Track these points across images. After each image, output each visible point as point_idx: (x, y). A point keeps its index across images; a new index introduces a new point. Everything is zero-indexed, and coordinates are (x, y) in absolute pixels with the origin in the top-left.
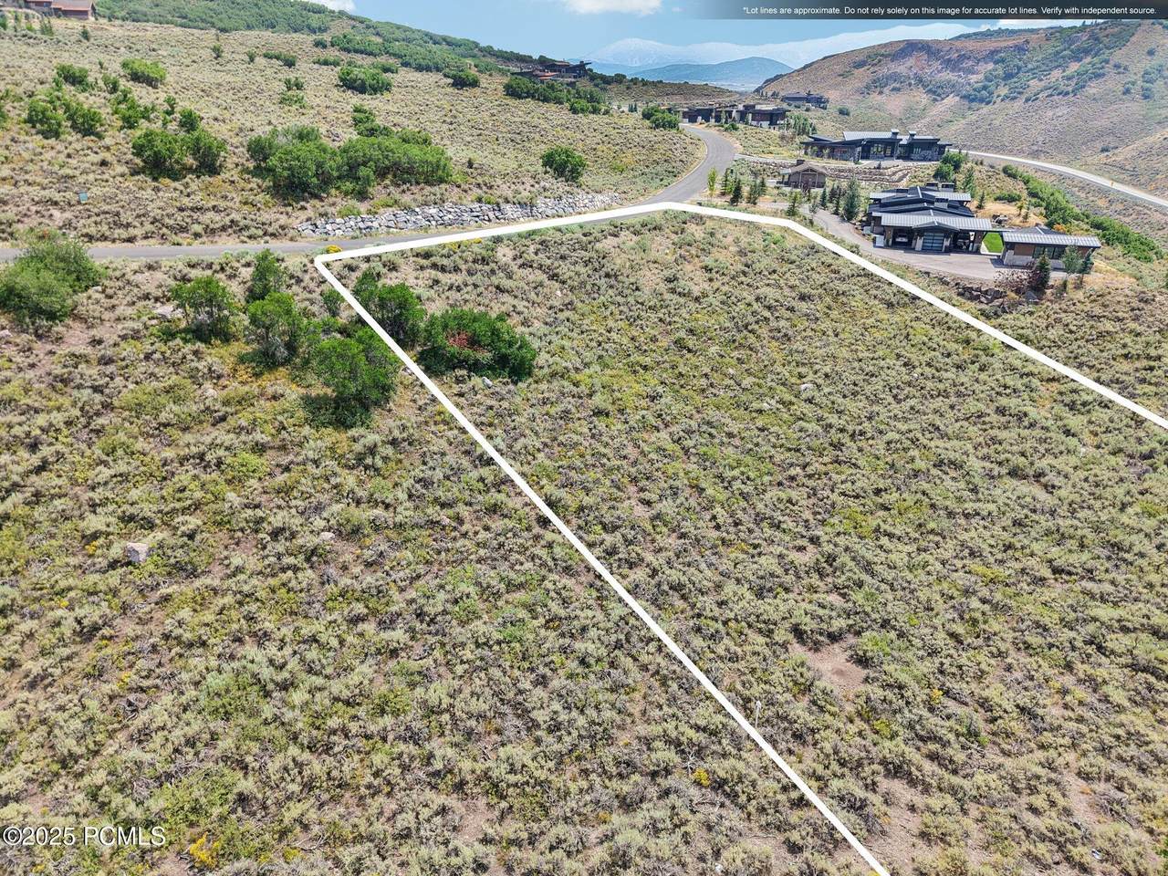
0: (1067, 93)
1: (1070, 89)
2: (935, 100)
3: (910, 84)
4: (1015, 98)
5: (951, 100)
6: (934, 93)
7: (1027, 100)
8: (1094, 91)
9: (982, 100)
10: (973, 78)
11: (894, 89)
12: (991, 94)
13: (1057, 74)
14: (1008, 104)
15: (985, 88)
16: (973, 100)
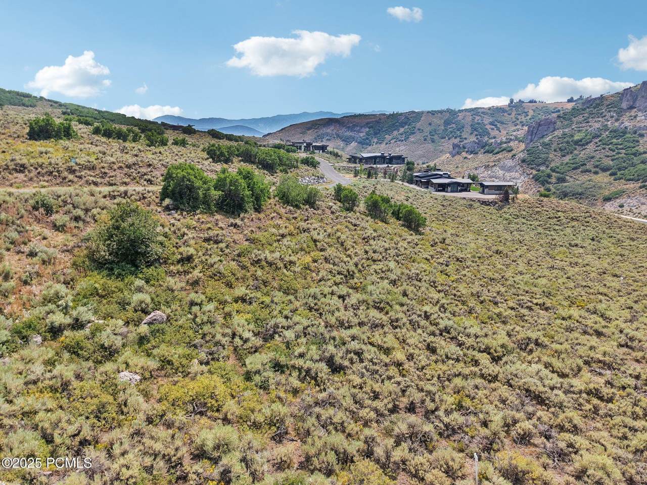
0: (402, 141)
1: (403, 139)
2: (347, 144)
3: (334, 137)
4: (381, 143)
5: (354, 144)
6: (346, 141)
7: (386, 144)
8: (413, 139)
9: (367, 144)
10: (362, 135)
11: (327, 140)
12: (370, 141)
13: (395, 133)
14: (378, 145)
15: (367, 139)
16: (363, 144)
